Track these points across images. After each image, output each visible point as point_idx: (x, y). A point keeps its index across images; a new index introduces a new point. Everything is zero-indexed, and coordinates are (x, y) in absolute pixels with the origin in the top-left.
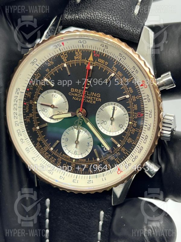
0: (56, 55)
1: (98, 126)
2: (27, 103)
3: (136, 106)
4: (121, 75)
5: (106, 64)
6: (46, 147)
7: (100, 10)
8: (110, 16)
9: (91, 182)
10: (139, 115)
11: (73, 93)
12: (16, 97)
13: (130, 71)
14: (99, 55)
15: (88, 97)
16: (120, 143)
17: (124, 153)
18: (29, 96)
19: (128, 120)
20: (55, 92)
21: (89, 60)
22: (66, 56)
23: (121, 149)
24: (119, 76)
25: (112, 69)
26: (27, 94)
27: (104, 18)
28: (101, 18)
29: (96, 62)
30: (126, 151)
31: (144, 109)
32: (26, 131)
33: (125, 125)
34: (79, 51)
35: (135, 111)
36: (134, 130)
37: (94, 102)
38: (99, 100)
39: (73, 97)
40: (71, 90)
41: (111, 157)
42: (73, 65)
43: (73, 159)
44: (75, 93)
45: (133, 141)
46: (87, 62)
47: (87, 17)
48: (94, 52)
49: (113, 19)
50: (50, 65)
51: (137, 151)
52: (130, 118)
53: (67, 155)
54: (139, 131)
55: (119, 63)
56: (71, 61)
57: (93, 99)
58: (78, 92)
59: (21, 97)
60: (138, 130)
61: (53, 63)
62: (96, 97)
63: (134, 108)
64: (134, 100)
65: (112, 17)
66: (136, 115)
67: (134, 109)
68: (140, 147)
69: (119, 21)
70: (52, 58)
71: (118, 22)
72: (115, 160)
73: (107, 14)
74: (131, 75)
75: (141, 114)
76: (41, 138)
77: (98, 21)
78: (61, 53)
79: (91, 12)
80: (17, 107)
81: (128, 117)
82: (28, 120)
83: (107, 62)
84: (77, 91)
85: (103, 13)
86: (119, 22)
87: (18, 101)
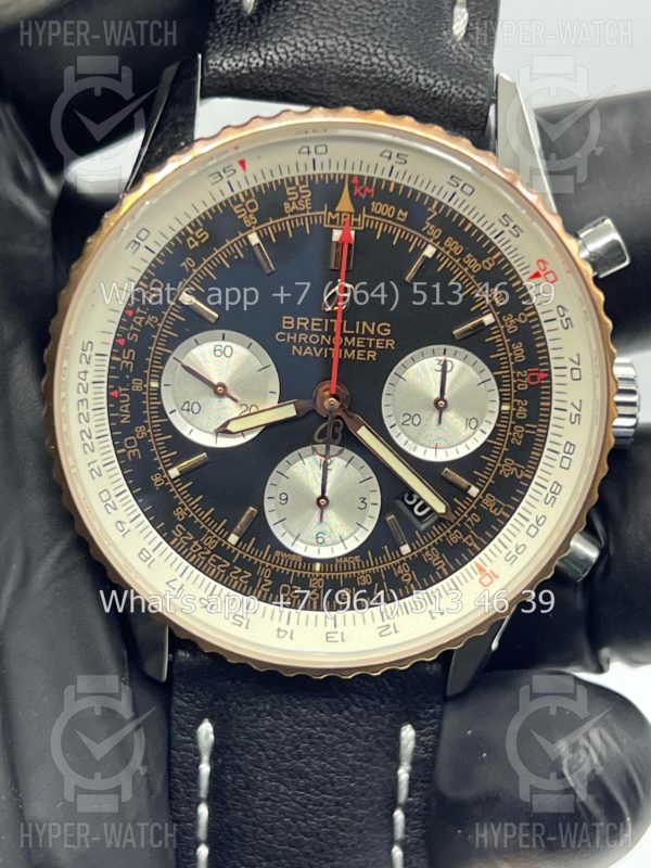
0: (215, 207)
1: (393, 433)
2: (121, 390)
3: (519, 347)
4: (457, 249)
5: (401, 216)
6: (210, 535)
7: (339, 34)
8: (379, 51)
9: (391, 630)
10: (534, 378)
11: (292, 332)
12: (82, 375)
13: (488, 233)
14: (372, 190)
15: (346, 338)
16: (474, 480)
17: (494, 512)
18: (128, 363)
19: (497, 399)
20: (223, 339)
21: (337, 209)
22: (252, 206)
23: (480, 500)
24: (452, 253)
25: (425, 233)
26: (119, 359)
27: (357, 60)
28: (346, 62)
29: (364, 216)
30: (498, 506)
31: (547, 354)
32: (128, 492)
33: (487, 418)
34: (297, 183)
35: (517, 367)
36: (520, 430)
37: (372, 355)
38: (387, 344)
39: (294, 347)
40: (284, 322)
41: (448, 534)
42: (281, 235)
43: (315, 561)
44: (298, 332)
45: (519, 469)
46: (334, 217)
47: (295, 60)
48: (355, 181)
49: (390, 62)
50: (196, 244)
51: (542, 498)
52: (502, 390)
53: (292, 553)
54: (539, 430)
55: (447, 208)
56: (271, 222)
57: (366, 342)
58: (309, 325)
59: (99, 370)
60: (535, 429)
61: (204, 236)
62: (377, 335)
63: (513, 357)
64: (512, 328)
65: (387, 55)
66: (523, 378)
67: (513, 360)
68: (548, 485)
69: (410, 67)
70: (199, 218)
71: (408, 70)
72: (465, 540)
73: (369, 45)
74: (491, 244)
75: (538, 372)
76: (187, 508)
77: (338, 72)
78: (232, 198)
79: (306, 41)
80: (90, 411)
81: (497, 391)
82: (134, 451)
83: (404, 211)
84: (305, 324)
85: (352, 43)
86: (411, 71)
87: (91, 386)
